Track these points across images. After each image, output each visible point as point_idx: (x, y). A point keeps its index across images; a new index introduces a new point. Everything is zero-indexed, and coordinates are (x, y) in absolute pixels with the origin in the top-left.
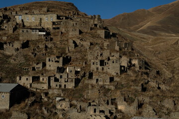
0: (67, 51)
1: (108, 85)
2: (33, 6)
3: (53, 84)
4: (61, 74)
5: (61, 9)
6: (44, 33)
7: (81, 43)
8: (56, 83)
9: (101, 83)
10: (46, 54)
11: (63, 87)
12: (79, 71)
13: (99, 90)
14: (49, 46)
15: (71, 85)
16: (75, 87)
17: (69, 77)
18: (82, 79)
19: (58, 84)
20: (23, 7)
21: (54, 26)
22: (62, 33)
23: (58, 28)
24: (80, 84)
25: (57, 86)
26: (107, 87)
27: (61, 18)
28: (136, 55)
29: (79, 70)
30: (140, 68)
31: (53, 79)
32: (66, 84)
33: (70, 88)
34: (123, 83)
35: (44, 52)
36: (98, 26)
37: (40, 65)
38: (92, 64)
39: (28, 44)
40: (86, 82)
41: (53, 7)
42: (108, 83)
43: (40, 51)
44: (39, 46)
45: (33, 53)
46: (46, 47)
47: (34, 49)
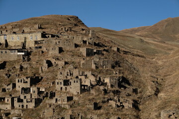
0: (40, 72)
1: (64, 104)
2: (27, 23)
3: (16, 104)
4: (25, 95)
5: (55, 25)
6: (23, 53)
7: (56, 62)
8: (19, 103)
9: (59, 103)
10: (19, 75)
11: (25, 107)
12: (43, 92)
13: (54, 109)
14: (25, 66)
15: (31, 105)
16: (35, 107)
17: (33, 97)
18: (44, 99)
19: (21, 104)
20: (16, 25)
21: (36, 45)
22: (43, 52)
23: (40, 47)
24: (41, 104)
25: (20, 106)
26: (63, 106)
27: (47, 36)
28: (114, 72)
29: (43, 90)
30: (112, 86)
31: (17, 100)
32: (28, 104)
33: (31, 108)
34: (80, 102)
35: (18, 72)
36: (87, 43)
37: (11, 86)
38: (56, 84)
39: (5, 65)
40: (47, 102)
41: (48, 23)
42: (66, 103)
43: (14, 72)
44: (15, 67)
45: (7, 75)
46: (22, 68)
47: (8, 71)
